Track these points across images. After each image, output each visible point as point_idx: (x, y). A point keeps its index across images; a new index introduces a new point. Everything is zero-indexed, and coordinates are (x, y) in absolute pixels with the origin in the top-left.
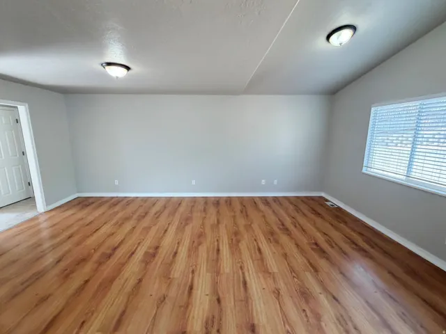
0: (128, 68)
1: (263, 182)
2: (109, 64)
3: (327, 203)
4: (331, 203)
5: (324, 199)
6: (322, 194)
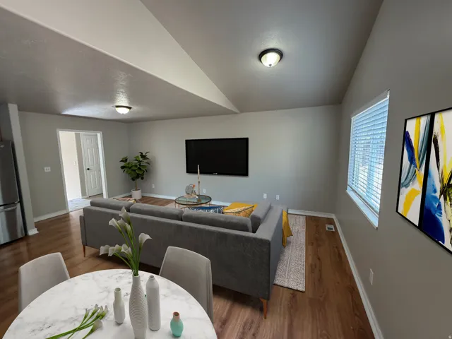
0: (130, 108)
1: (265, 196)
2: (117, 107)
3: (328, 226)
4: (332, 227)
5: (331, 221)
6: (333, 216)
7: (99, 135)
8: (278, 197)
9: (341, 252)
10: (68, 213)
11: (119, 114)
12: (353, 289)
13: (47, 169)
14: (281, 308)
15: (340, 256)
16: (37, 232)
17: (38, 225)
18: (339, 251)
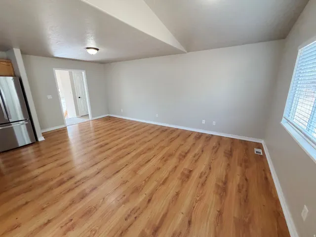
0: (98, 50)
1: (204, 122)
2: (88, 48)
3: (256, 150)
4: (260, 151)
5: (259, 146)
6: (262, 142)
7: (83, 73)
8: (214, 123)
9: (268, 175)
10: (66, 127)
11: (90, 55)
12: (278, 215)
13: (50, 97)
14: (207, 224)
15: (266, 178)
16: (44, 139)
17: (44, 135)
18: (266, 174)
